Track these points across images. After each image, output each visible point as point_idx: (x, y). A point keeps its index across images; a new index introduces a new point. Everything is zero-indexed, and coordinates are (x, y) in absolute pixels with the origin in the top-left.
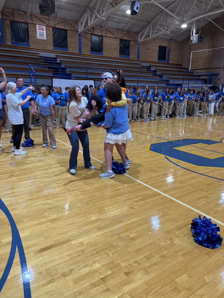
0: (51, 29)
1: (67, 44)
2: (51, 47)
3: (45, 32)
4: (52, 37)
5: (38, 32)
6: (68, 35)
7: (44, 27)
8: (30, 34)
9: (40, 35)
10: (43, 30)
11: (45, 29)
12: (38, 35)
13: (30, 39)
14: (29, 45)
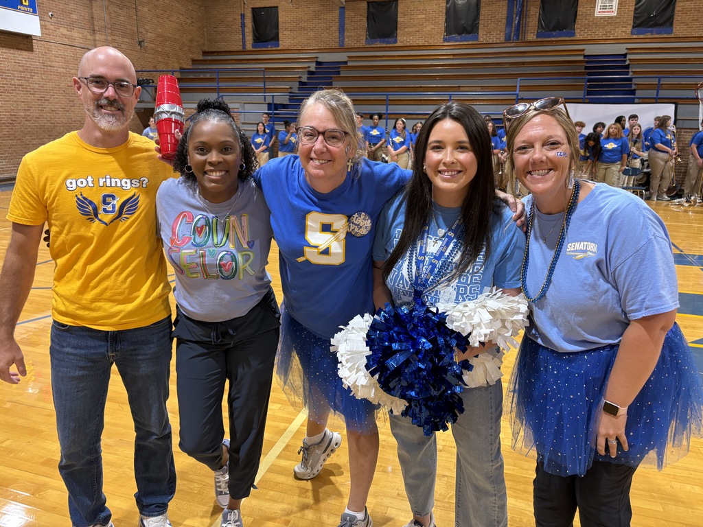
1: (671, 18)
2: (626, 30)
4: (633, 8)
8: (581, 10)
9: (604, 7)
12: (598, 9)
13: (579, 21)
14: (573, 34)
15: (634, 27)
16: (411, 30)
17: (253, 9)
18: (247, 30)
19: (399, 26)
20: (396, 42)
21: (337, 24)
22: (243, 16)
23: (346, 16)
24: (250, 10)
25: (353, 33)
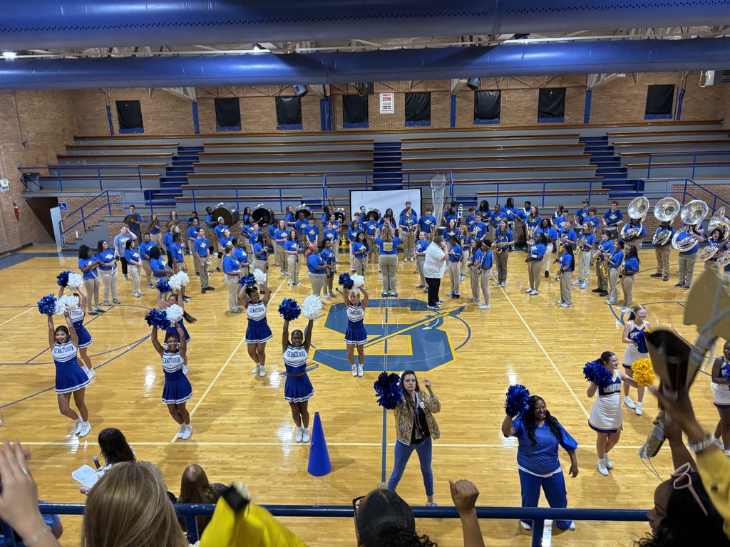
0: (403, 96)
1: (429, 114)
2: (401, 123)
3: (392, 103)
4: (404, 108)
5: (382, 103)
6: (432, 99)
7: (392, 96)
8: (370, 109)
9: (386, 107)
10: (389, 99)
11: (392, 98)
12: (381, 109)
13: (370, 117)
14: (367, 126)
15: (406, 121)
16: (251, 120)
17: (117, 102)
18: (113, 119)
19: (241, 117)
20: (240, 129)
21: (192, 116)
22: (108, 108)
23: (199, 109)
24: (114, 103)
25: (205, 123)
